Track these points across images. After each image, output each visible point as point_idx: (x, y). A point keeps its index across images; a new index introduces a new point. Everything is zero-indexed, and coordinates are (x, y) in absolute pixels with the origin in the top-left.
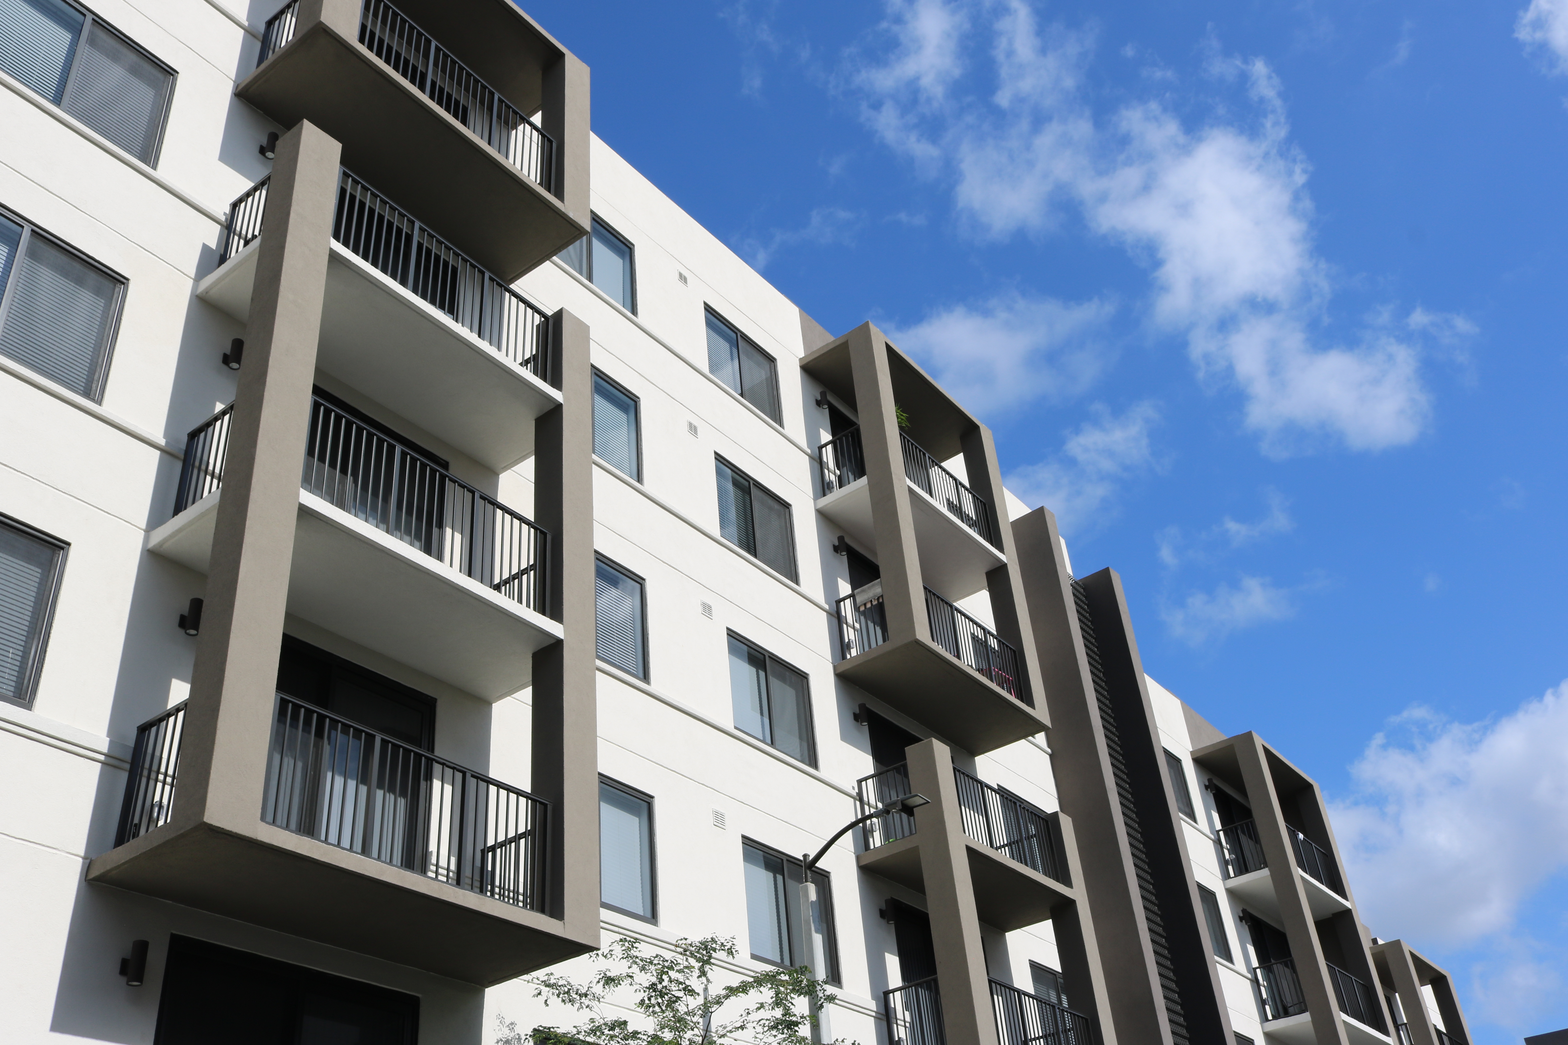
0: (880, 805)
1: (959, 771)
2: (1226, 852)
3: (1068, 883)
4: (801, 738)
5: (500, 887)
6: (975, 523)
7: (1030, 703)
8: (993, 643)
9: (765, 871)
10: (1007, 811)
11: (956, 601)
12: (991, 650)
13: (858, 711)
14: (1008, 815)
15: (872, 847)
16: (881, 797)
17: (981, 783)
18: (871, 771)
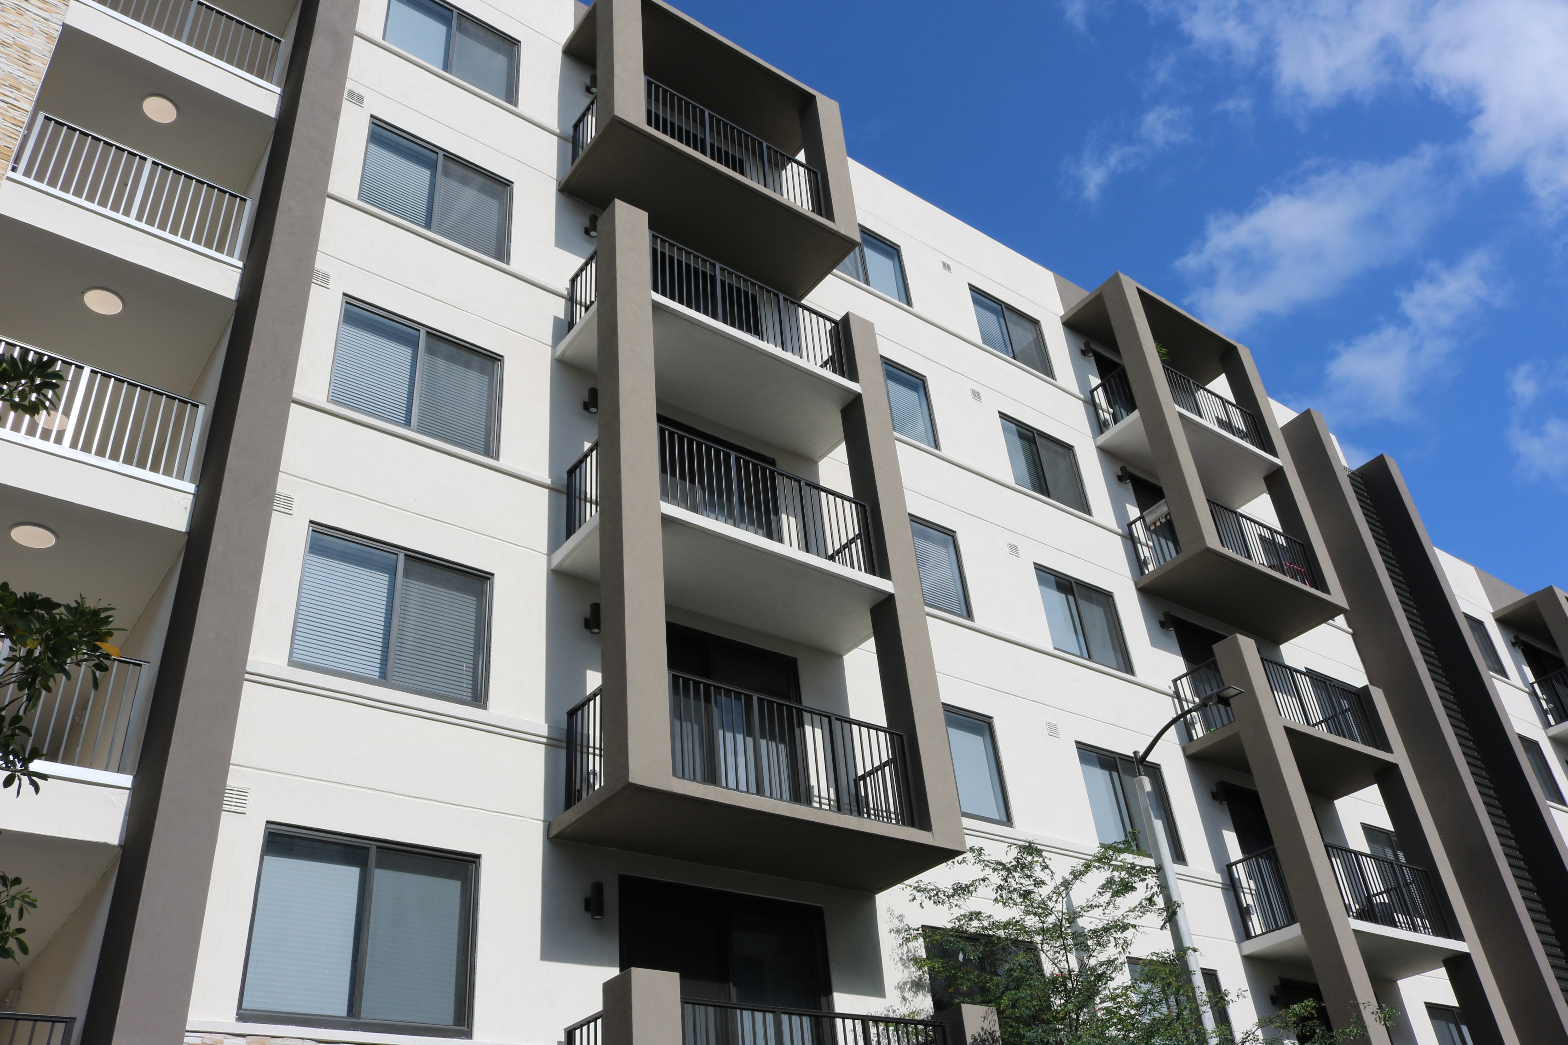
0: (1197, 700)
1: (1266, 660)
2: (1543, 702)
3: (1388, 749)
4: (1114, 649)
6: (1246, 434)
7: (1326, 590)
8: (1281, 540)
9: (1100, 770)
10: (1318, 690)
11: (1238, 508)
12: (1280, 547)
13: (1163, 619)
14: (1320, 694)
15: (1195, 738)
16: (1197, 692)
17: (1289, 668)
18: (1184, 670)
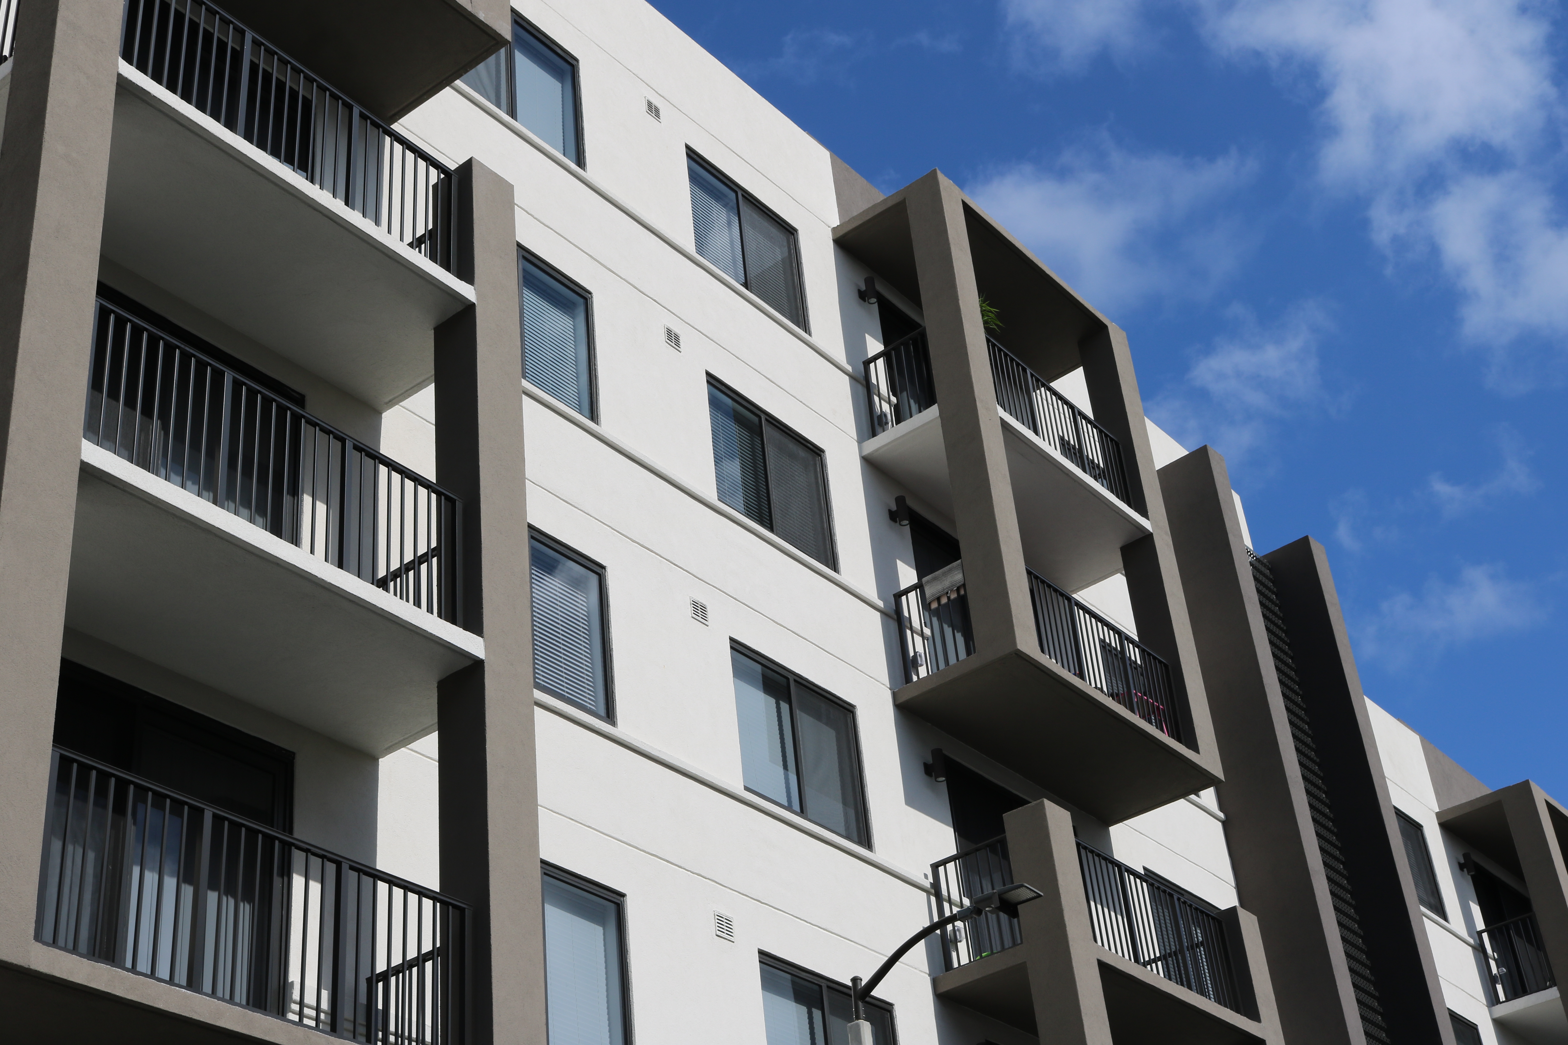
0: (967, 902)
1: (1085, 848)
2: (1493, 964)
3: (1253, 1014)
4: (845, 803)
5: (396, 1034)
6: (1104, 472)
7: (1193, 745)
8: (1134, 654)
9: (794, 1004)
10: (1159, 907)
11: (1076, 591)
12: (1130, 665)
13: (930, 761)
14: (1161, 914)
15: (956, 965)
16: (967, 888)
17: (1119, 865)
18: (953, 851)
